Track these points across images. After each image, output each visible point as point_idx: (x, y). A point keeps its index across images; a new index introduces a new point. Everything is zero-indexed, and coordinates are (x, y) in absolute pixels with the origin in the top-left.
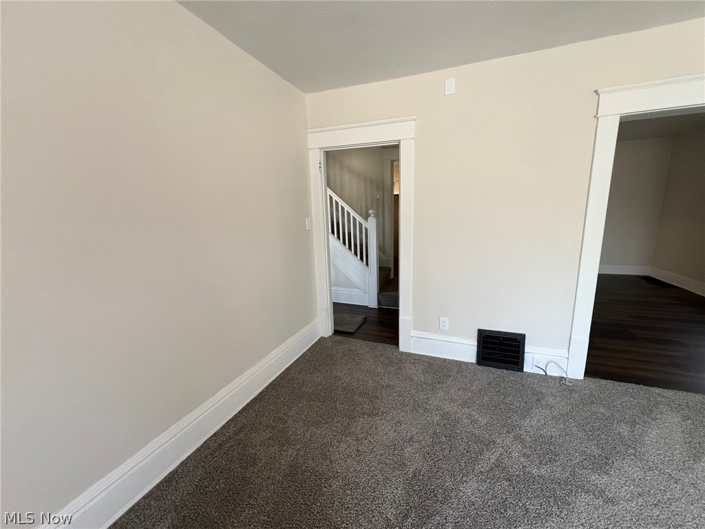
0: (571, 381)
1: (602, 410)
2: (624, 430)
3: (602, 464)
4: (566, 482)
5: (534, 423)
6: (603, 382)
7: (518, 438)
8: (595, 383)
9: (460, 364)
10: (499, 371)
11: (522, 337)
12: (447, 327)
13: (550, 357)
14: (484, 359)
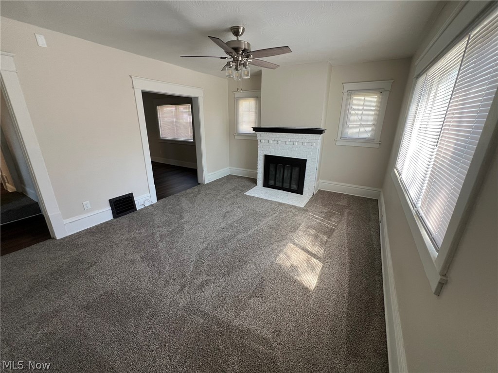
0: (155, 204)
2: (178, 207)
3: (182, 217)
4: (179, 226)
5: (158, 220)
6: (163, 199)
7: (158, 227)
8: (161, 201)
9: (107, 223)
10: (128, 215)
11: (132, 194)
12: (90, 207)
13: (145, 199)
14: (118, 214)
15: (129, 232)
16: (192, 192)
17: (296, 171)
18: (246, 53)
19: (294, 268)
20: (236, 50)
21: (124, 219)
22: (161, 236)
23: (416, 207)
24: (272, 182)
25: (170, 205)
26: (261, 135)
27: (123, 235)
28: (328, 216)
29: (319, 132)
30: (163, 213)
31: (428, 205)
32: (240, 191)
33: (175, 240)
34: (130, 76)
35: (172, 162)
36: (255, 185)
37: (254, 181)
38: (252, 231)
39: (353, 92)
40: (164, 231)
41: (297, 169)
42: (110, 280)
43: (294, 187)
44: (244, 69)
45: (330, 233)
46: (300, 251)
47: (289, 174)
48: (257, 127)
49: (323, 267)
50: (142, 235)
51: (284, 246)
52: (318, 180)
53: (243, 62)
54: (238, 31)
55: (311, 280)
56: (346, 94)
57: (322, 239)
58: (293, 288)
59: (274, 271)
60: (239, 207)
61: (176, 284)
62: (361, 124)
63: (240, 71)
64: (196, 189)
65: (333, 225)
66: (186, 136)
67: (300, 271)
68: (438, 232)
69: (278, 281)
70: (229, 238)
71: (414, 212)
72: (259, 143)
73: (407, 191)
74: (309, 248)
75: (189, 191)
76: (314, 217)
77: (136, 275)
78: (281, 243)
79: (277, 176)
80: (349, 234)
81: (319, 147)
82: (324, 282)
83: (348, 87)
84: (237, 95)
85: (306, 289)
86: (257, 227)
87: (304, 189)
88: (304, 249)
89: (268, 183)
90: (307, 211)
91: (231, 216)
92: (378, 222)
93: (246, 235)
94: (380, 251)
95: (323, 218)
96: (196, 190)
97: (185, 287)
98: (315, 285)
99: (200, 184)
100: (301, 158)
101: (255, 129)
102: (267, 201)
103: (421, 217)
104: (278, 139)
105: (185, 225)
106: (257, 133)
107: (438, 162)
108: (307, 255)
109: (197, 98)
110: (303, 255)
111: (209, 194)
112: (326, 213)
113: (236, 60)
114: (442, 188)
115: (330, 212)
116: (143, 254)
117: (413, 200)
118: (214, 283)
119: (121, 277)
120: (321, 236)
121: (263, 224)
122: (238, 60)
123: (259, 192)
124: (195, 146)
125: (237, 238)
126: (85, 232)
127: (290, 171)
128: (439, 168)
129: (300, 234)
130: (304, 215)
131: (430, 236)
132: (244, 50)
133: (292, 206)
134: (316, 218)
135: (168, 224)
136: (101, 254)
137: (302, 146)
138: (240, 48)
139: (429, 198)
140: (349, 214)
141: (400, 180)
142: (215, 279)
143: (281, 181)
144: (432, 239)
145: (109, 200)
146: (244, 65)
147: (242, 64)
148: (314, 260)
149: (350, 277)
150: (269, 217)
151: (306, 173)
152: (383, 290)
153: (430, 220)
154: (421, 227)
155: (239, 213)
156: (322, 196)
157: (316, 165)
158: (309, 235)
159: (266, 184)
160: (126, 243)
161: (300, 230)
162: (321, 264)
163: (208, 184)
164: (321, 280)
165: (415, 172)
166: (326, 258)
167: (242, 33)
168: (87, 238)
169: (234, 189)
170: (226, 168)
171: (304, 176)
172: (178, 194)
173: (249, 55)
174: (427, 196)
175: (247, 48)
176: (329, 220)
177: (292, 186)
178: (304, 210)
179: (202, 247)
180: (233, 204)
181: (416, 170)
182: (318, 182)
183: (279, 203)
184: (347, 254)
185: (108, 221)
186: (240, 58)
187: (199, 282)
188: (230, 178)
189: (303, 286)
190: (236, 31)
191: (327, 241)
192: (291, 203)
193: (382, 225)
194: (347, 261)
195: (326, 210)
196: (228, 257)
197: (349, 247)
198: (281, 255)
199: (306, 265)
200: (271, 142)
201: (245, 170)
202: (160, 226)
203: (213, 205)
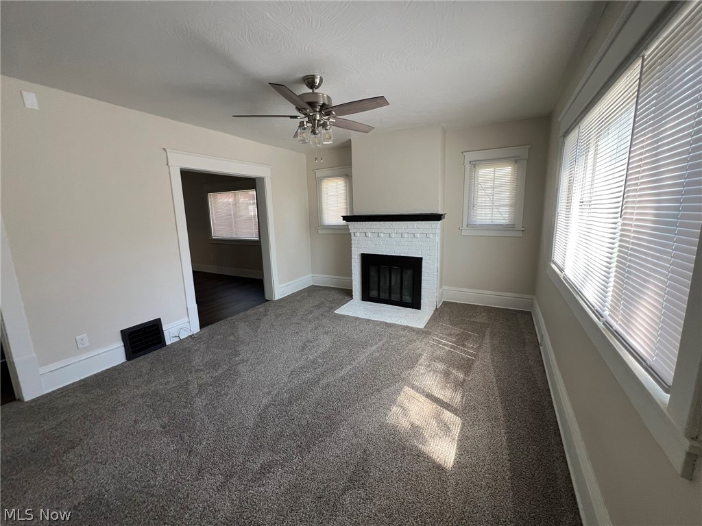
0: (196, 334)
1: (219, 337)
2: (232, 338)
3: (236, 354)
4: (231, 367)
5: (197, 361)
6: (209, 327)
7: (197, 371)
8: (206, 329)
9: (114, 369)
10: (151, 354)
11: (159, 320)
12: (87, 344)
13: (180, 327)
14: (133, 353)
15: (149, 382)
16: (255, 314)
17: (408, 275)
18: (326, 109)
19: (416, 430)
20: (312, 105)
21: (144, 362)
22: (200, 386)
23: (602, 317)
24: (374, 294)
25: (220, 334)
26: (354, 227)
27: (137, 387)
28: (461, 340)
29: (437, 217)
30: (207, 348)
31: (624, 311)
32: (327, 309)
33: (223, 392)
34: (164, 149)
35: (228, 271)
36: (350, 298)
37: (349, 293)
38: (347, 369)
39: (477, 163)
40: (205, 377)
41: (410, 272)
42: (101, 471)
43: (407, 298)
44: (324, 131)
45: (467, 367)
46: (423, 399)
47: (399, 281)
48: (349, 215)
49: (463, 424)
50: (168, 387)
51: (398, 392)
52: (441, 287)
53: (322, 122)
54: (314, 82)
55: (444, 451)
56: (468, 166)
57: (456, 377)
58: (416, 467)
59: (384, 438)
60: (326, 333)
61: (217, 471)
62: (493, 206)
63: (319, 135)
64: (261, 308)
65: (470, 354)
66: (248, 232)
67: (427, 434)
68: (657, 355)
69: (391, 455)
70: (309, 384)
71: (600, 324)
72: (353, 237)
73: (579, 293)
74: (437, 393)
75: (250, 312)
76: (440, 343)
77: (149, 460)
78: (392, 388)
79: (382, 283)
80: (497, 367)
81: (438, 239)
82: (467, 452)
83: (470, 156)
84: (319, 174)
85: (439, 468)
86: (355, 364)
87: (422, 301)
88: (429, 396)
89: (369, 294)
90: (430, 333)
91: (314, 347)
92: (537, 345)
93: (337, 376)
94: (549, 392)
95: (455, 343)
96: (261, 310)
97: (231, 476)
98: (453, 458)
99: (267, 301)
100: (414, 256)
101: (345, 218)
102: (368, 321)
103: (616, 332)
104: (379, 231)
105: (241, 365)
106: (349, 223)
107: (628, 242)
108: (435, 405)
109: (262, 179)
110: (428, 407)
111: (281, 315)
112: (457, 335)
113: (312, 120)
114: (646, 281)
115: (463, 333)
116: (166, 420)
117: (594, 305)
118: (283, 466)
119: (120, 465)
120: (454, 372)
121: (362, 358)
122: (315, 120)
123: (356, 308)
124: (260, 246)
125: (323, 382)
126: (74, 386)
127: (399, 277)
128: (632, 249)
129: (422, 371)
130: (425, 340)
131: (643, 363)
132: (323, 105)
133: (405, 328)
134: (443, 343)
135: (215, 365)
136: (94, 424)
137: (414, 239)
138: (316, 102)
139: (624, 299)
140: (492, 335)
141: (564, 278)
142: (284, 460)
143: (387, 291)
144: (649, 369)
145: (122, 331)
146: (324, 125)
147: (320, 125)
148: (448, 415)
149: (510, 440)
150: (372, 345)
151: (423, 277)
152: (566, 462)
153: (635, 337)
154: (621, 350)
155: (325, 342)
156: (448, 311)
157: (437, 265)
158: (435, 371)
159: (366, 297)
160: (140, 401)
161: (422, 365)
162: (458, 420)
163: (280, 300)
164: (462, 449)
165: (588, 263)
166: (465, 409)
167: (320, 84)
168: (77, 396)
169: (318, 306)
170: (307, 277)
171: (421, 282)
172: (235, 317)
173: (331, 112)
174: (620, 296)
175: (327, 103)
176: (464, 345)
177: (404, 297)
178: (424, 333)
179: (265, 401)
180: (316, 328)
181: (589, 259)
182: (440, 290)
183: (386, 323)
184: (498, 399)
185: (117, 366)
186: (318, 116)
187: (257, 467)
188: (312, 290)
189: (435, 463)
190: (310, 82)
191: (464, 380)
192: (404, 323)
193: (545, 349)
194: (500, 411)
195: (457, 331)
196: (308, 416)
197: (500, 389)
198: (394, 409)
199: (434, 423)
200: (370, 235)
201: (335, 277)
202: (201, 370)
203: (286, 332)
